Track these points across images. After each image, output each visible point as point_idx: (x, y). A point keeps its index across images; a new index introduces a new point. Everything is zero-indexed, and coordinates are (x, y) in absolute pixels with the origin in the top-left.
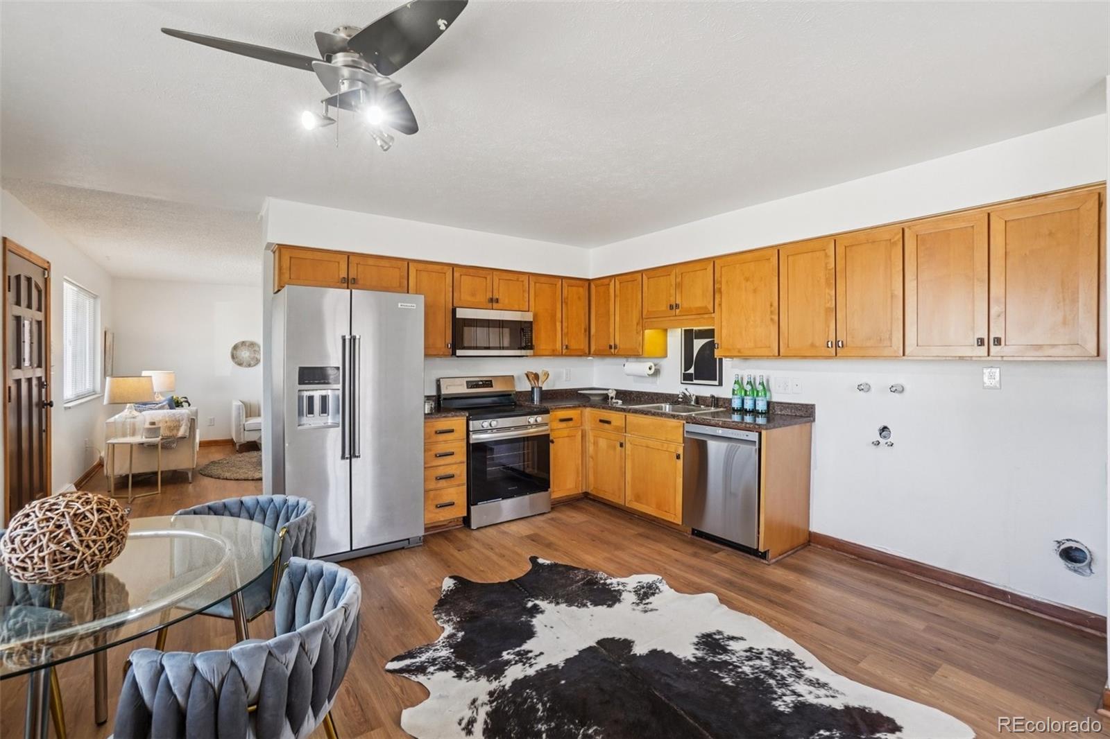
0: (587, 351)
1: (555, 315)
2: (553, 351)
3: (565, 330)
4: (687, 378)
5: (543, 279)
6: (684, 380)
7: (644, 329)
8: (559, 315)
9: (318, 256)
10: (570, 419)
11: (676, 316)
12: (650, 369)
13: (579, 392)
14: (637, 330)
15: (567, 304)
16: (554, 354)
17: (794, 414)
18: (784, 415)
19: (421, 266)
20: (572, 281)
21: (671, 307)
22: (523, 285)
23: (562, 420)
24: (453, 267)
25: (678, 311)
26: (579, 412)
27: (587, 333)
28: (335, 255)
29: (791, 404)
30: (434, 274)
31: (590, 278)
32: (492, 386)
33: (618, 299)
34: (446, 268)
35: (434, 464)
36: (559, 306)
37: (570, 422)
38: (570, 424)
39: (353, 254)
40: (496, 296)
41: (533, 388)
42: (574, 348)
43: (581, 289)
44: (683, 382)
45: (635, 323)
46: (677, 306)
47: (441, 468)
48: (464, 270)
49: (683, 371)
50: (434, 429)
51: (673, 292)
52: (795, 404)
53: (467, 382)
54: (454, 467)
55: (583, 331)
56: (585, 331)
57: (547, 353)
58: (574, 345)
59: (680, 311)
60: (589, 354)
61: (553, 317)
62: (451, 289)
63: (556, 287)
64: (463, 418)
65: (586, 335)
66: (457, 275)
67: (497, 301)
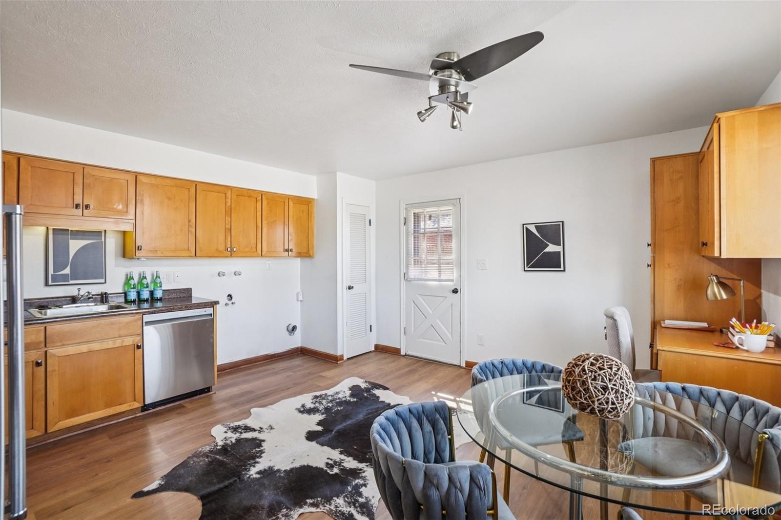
6: (53, 282)
17: (179, 296)
18: (171, 298)
21: (77, 206)
29: (176, 290)
44: (50, 284)
49: (50, 273)
51: (79, 191)
52: (179, 289)
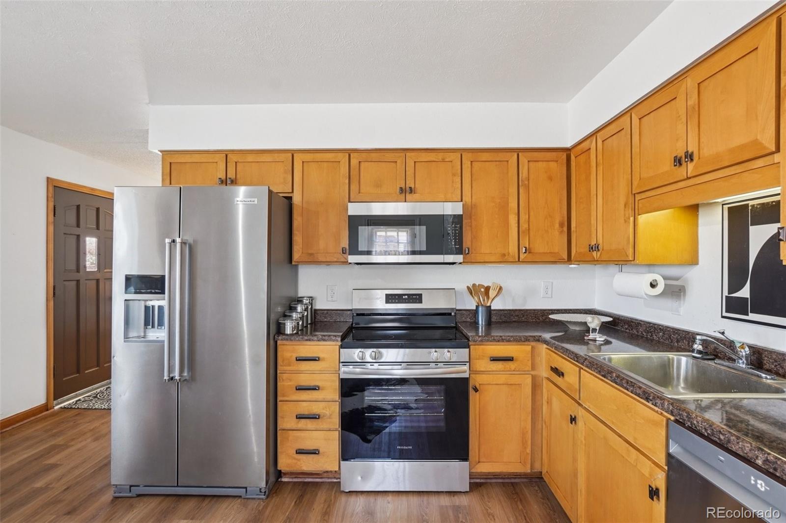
0: (565, 256)
1: (507, 203)
2: (504, 255)
3: (524, 226)
4: (734, 307)
5: (485, 156)
6: (727, 311)
7: (636, 213)
8: (513, 204)
9: (196, 158)
10: (511, 359)
11: (688, 178)
12: (653, 286)
13: (551, 317)
14: (625, 215)
15: (528, 188)
16: (504, 260)
19: (308, 157)
20: (536, 154)
21: (678, 162)
22: (453, 167)
23: (495, 359)
24: (349, 152)
25: (691, 166)
26: (529, 348)
27: (565, 229)
28: (213, 155)
30: (325, 164)
31: (569, 145)
32: (421, 302)
33: (600, 168)
34: (340, 155)
35: (294, 398)
36: (513, 190)
37: (510, 363)
38: (511, 365)
39: (233, 151)
40: (410, 184)
41: (477, 307)
42: (541, 251)
43: (553, 165)
44: (725, 314)
45: (622, 206)
46: (690, 157)
47: (304, 404)
48: (364, 155)
49: (726, 293)
50: (295, 356)
51: (681, 128)
53: (386, 295)
54: (322, 405)
55: (557, 226)
56: (561, 225)
57: (493, 259)
58: (539, 247)
59: (695, 167)
60: (569, 260)
61: (503, 208)
62: (347, 181)
63: (508, 163)
64: (334, 343)
65: (561, 232)
66: (354, 162)
67: (411, 191)
